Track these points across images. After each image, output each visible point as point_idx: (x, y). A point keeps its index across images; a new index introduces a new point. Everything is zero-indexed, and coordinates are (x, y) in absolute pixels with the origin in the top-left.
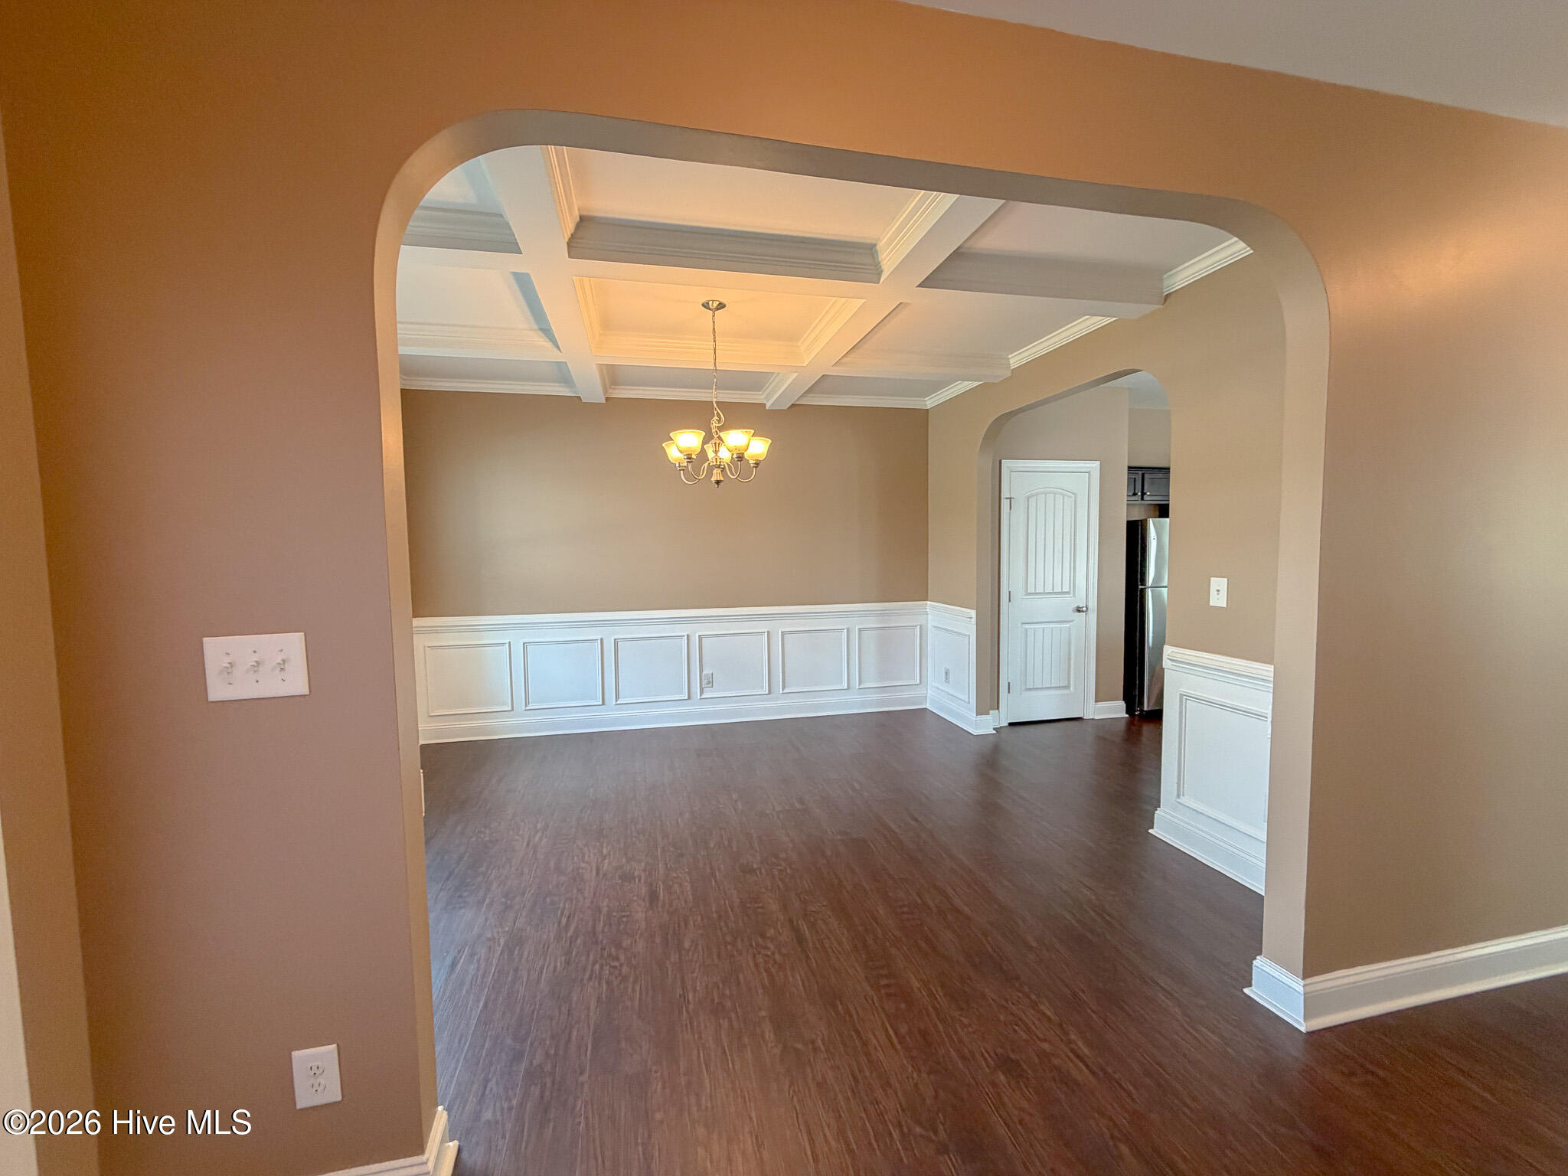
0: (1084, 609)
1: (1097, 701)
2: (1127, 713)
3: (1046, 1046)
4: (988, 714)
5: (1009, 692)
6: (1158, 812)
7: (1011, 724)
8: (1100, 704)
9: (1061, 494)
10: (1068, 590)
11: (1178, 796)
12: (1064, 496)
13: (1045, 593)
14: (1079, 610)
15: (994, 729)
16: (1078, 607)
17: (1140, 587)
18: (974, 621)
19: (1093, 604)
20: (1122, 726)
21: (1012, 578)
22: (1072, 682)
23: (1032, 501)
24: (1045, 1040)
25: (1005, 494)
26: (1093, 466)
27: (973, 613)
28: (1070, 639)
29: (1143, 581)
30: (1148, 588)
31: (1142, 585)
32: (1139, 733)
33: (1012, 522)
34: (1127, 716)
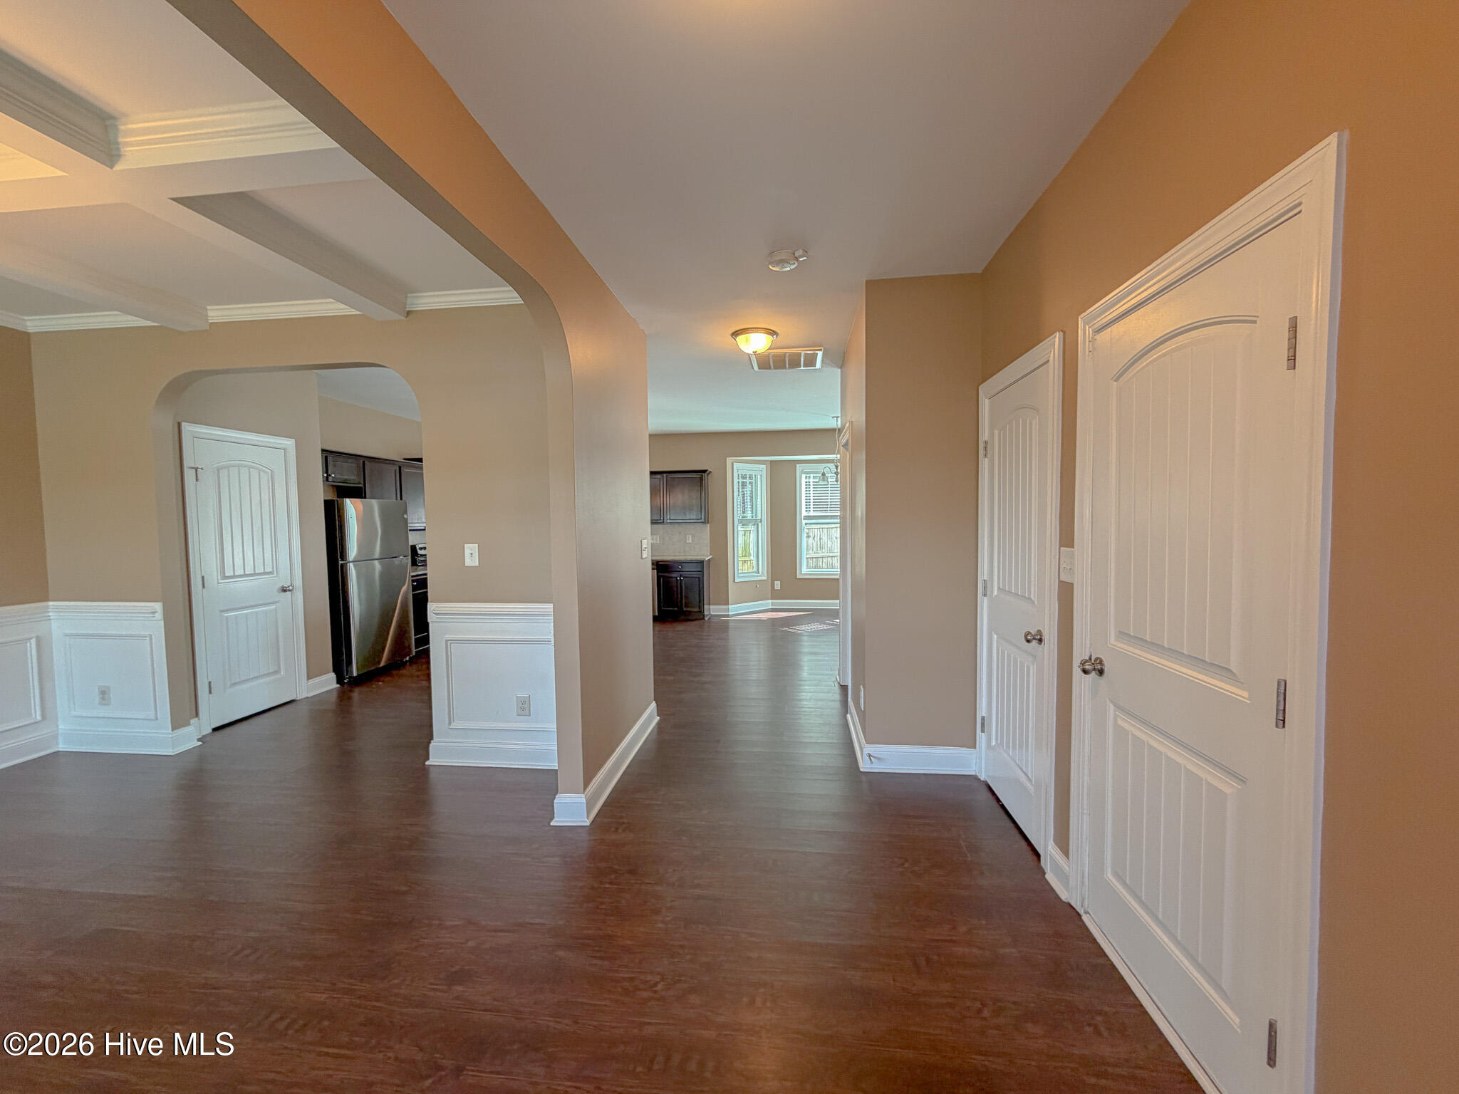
0: (291, 588)
1: (309, 678)
2: (338, 683)
3: (470, 944)
4: (188, 724)
5: (210, 692)
6: (433, 744)
7: (215, 730)
8: (312, 681)
9: (257, 468)
10: (271, 570)
11: (450, 723)
12: (260, 471)
13: (245, 575)
14: (284, 590)
15: (199, 740)
16: (283, 587)
17: (341, 562)
18: (159, 615)
19: (298, 582)
20: (334, 696)
21: (205, 561)
22: (282, 666)
23: (224, 474)
24: (468, 941)
25: (187, 463)
26: (289, 443)
27: (158, 606)
28: (276, 621)
29: (343, 557)
30: (349, 562)
31: (342, 560)
32: (350, 698)
33: (200, 498)
34: (338, 685)
